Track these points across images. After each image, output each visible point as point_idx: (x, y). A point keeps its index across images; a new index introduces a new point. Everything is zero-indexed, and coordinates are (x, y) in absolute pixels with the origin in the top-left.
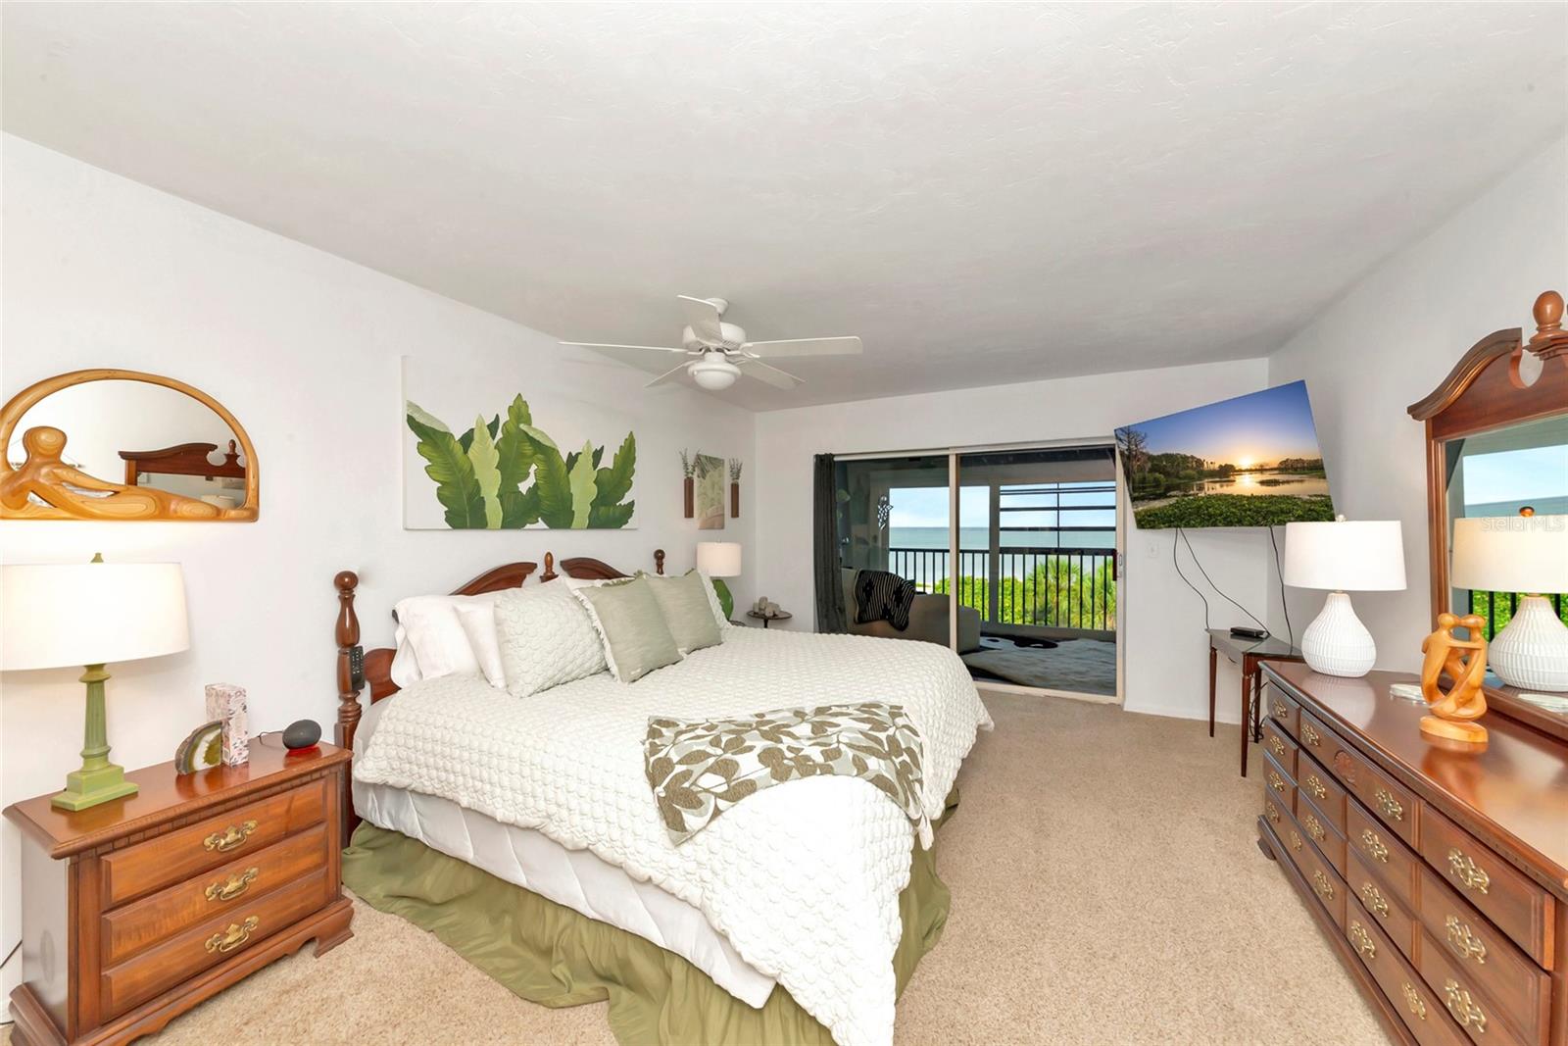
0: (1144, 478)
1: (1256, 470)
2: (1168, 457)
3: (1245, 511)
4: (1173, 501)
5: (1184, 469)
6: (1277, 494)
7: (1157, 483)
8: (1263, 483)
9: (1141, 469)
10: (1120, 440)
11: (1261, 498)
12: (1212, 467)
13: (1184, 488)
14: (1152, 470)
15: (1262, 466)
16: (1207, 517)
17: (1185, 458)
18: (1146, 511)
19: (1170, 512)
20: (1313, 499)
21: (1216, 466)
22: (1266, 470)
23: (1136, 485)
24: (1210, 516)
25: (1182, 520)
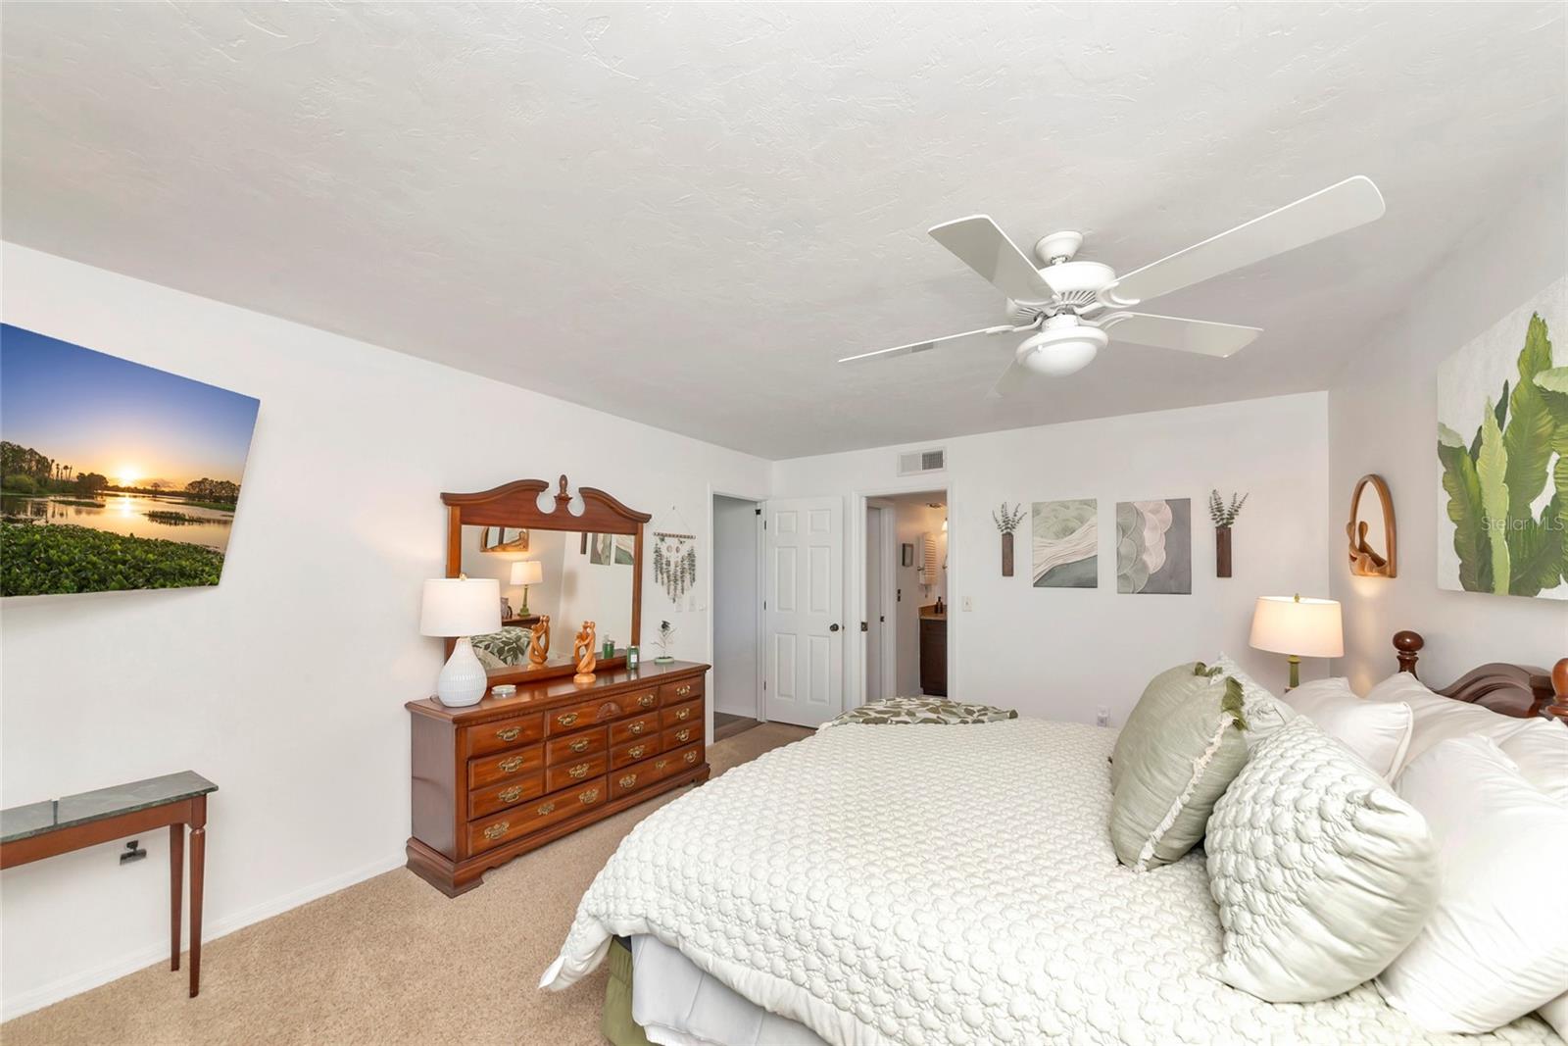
1: (145, 492)
3: (115, 563)
5: (14, 472)
6: (178, 542)
8: (154, 516)
11: (146, 544)
12: (65, 474)
15: (156, 485)
16: (43, 565)
17: (20, 453)
21: (74, 475)
22: (164, 493)
24: (50, 562)
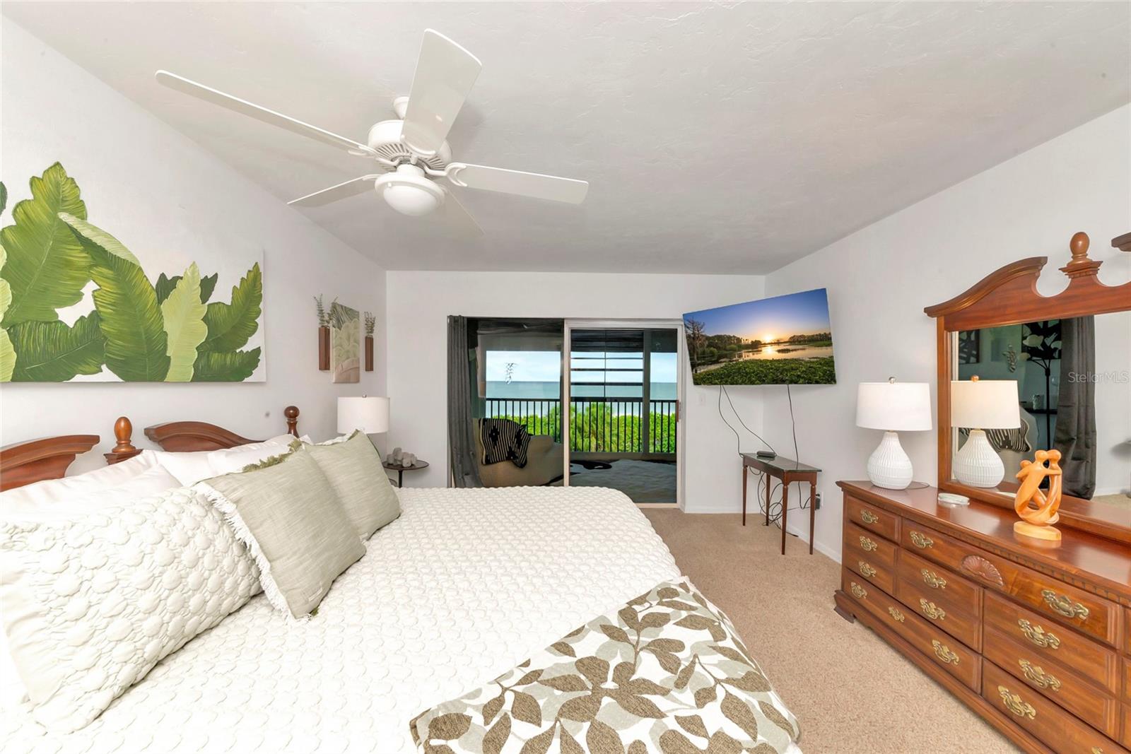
0: (704, 351)
1: (775, 343)
2: (719, 337)
3: (769, 369)
4: (723, 365)
5: (729, 344)
6: (789, 359)
7: (712, 354)
8: (779, 351)
9: (702, 345)
10: (688, 328)
11: (778, 361)
12: (746, 342)
13: (730, 356)
14: (709, 346)
15: (778, 340)
16: (744, 375)
17: (729, 337)
18: (706, 372)
19: (722, 372)
20: (812, 360)
21: (750, 342)
22: (781, 343)
23: (700, 356)
24: (747, 373)
25: (729, 377)
